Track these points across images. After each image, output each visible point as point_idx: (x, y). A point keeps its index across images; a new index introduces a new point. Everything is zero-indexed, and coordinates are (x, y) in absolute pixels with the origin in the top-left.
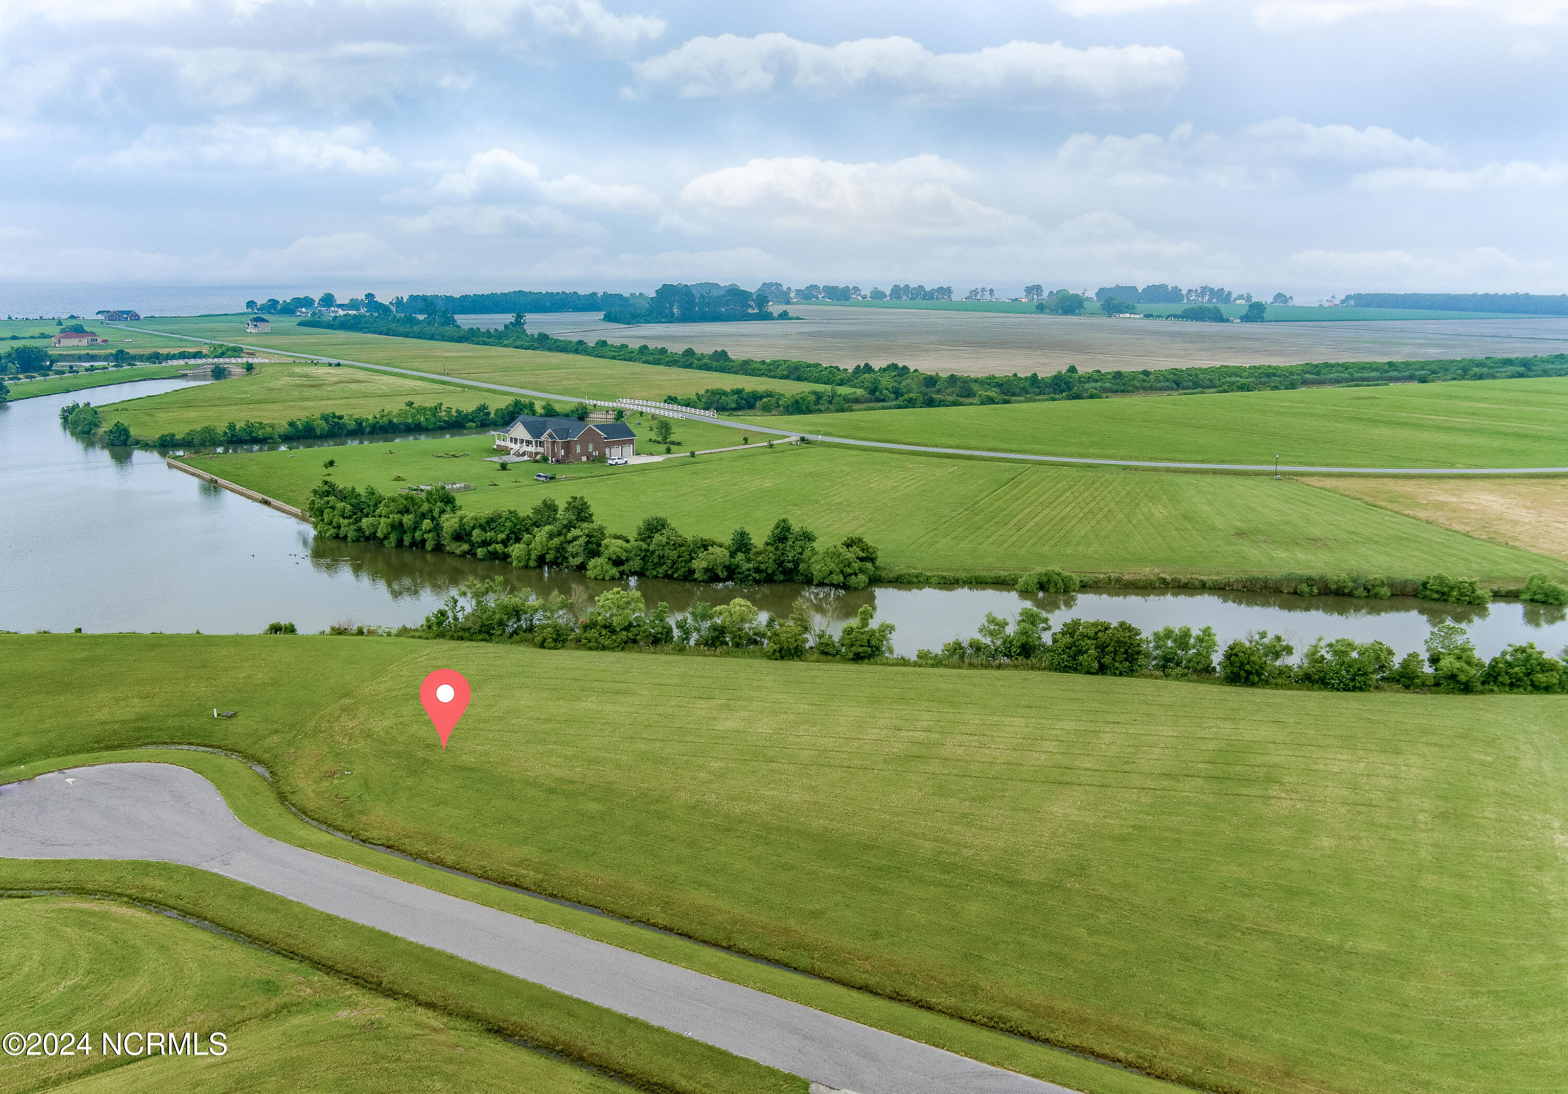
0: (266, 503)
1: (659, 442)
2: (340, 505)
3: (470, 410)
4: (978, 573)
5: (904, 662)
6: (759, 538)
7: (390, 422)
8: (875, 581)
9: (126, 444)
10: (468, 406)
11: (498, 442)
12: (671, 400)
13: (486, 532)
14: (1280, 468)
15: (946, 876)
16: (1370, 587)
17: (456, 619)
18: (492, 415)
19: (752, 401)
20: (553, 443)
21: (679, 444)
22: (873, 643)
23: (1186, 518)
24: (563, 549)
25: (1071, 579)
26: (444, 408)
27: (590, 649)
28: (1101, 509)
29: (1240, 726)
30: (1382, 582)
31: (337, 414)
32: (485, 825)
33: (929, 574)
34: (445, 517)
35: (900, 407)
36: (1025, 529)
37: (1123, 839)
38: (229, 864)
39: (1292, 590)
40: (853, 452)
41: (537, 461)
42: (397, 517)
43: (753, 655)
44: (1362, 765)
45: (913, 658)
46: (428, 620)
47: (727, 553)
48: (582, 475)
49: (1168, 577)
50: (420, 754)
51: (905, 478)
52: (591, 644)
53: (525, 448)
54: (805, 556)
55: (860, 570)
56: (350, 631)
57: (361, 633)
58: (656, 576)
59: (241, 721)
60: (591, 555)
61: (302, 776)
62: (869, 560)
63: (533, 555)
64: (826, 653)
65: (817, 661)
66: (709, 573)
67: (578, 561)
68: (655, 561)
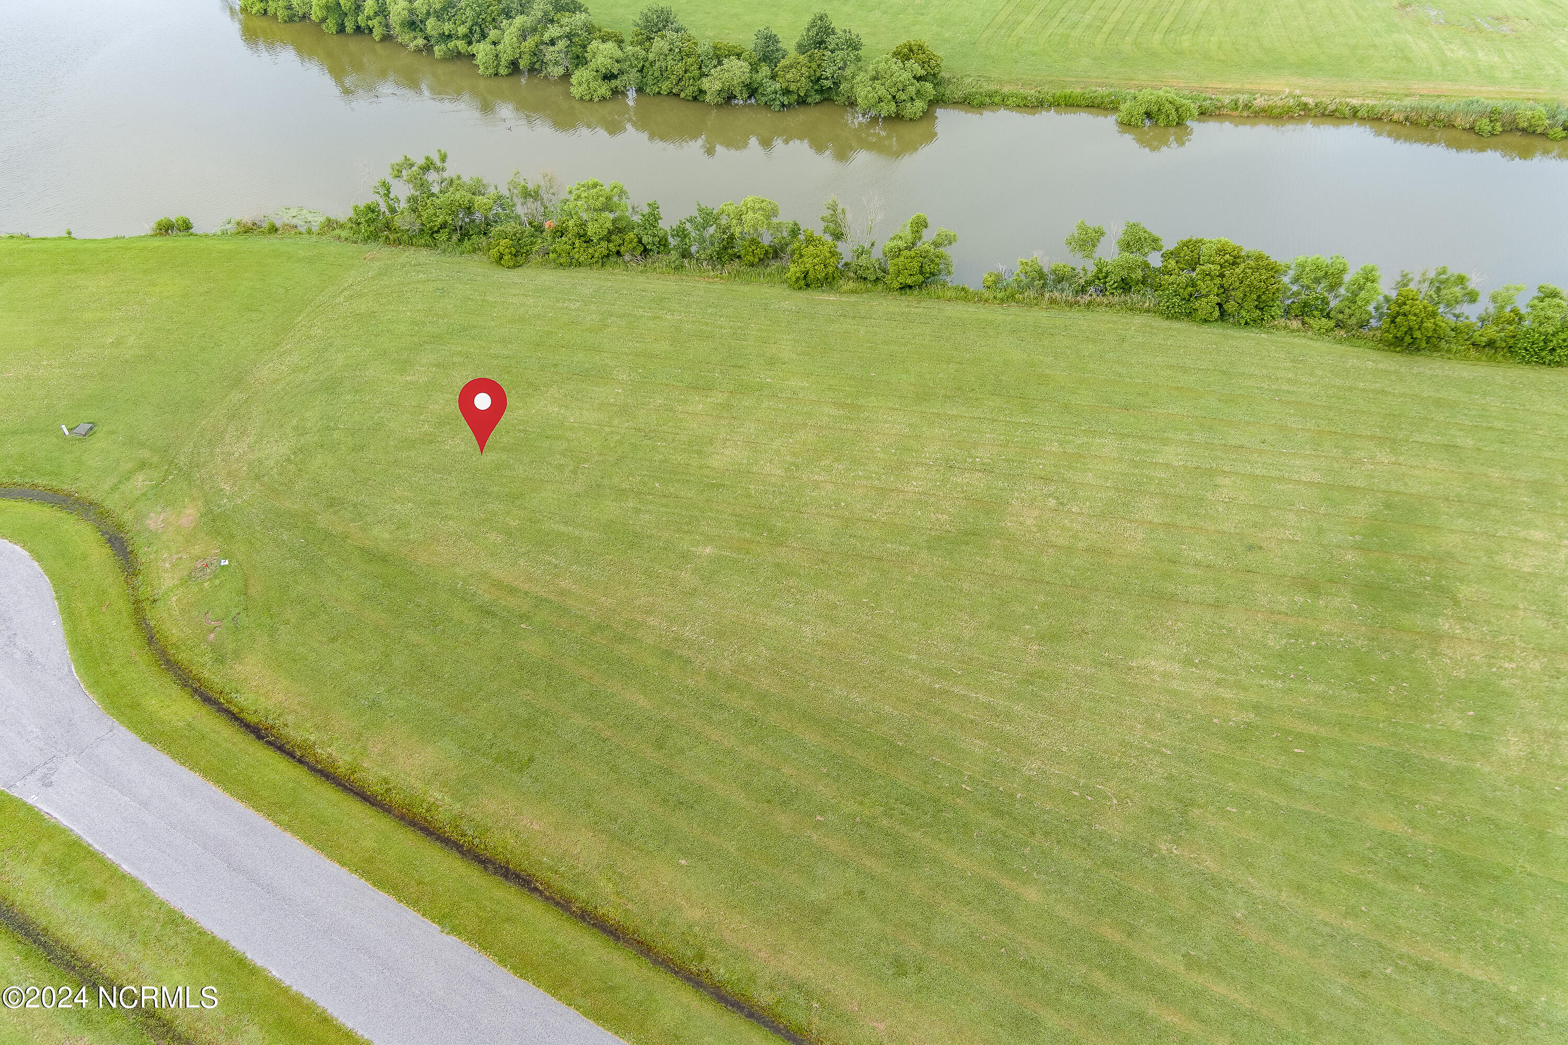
5: (965, 295)
6: (792, 38)
8: (938, 103)
13: (443, 22)
17: (392, 211)
22: (927, 269)
24: (540, 51)
25: (1186, 106)
27: (561, 265)
29: (1401, 459)
33: (1006, 90)
38: (51, 784)
39: (1467, 126)
43: (771, 281)
45: (978, 287)
46: (355, 216)
47: (744, 66)
49: (1311, 102)
52: (562, 261)
54: (848, 72)
55: (917, 92)
56: (260, 227)
57: (274, 230)
58: (659, 93)
59: (99, 442)
60: (576, 61)
61: (167, 565)
62: (931, 76)
63: (503, 60)
64: (865, 279)
65: (853, 292)
66: (725, 95)
67: (560, 70)
68: (656, 74)
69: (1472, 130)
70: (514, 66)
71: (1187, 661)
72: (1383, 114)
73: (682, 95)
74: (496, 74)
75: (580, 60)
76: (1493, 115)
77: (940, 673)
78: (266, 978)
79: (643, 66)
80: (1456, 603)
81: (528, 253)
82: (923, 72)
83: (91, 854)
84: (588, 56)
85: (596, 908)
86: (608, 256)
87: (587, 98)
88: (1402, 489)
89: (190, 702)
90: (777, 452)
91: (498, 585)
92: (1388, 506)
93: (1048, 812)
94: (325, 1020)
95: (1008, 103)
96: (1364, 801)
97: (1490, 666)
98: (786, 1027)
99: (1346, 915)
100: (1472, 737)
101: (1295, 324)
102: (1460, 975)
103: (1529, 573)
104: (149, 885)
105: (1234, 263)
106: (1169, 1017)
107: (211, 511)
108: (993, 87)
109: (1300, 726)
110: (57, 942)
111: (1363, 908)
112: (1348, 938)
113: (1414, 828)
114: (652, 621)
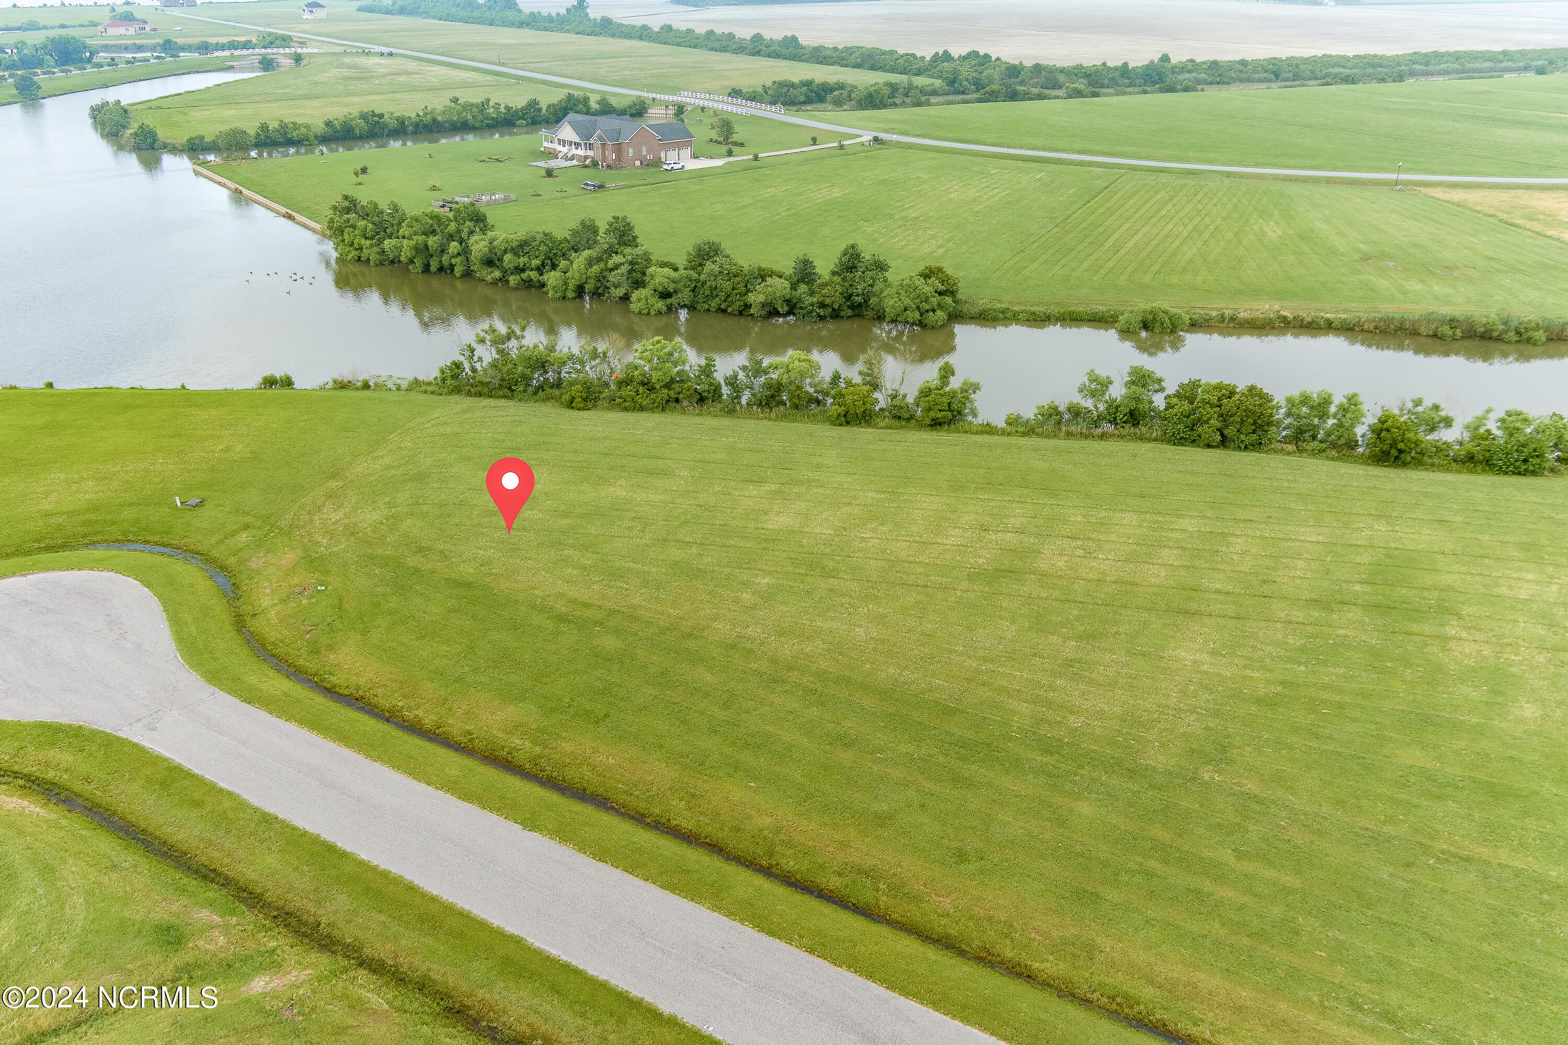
0: (290, 217)
1: (720, 143)
2: (361, 223)
3: (519, 107)
4: (1072, 309)
5: (989, 429)
6: (824, 267)
7: (434, 120)
8: (956, 317)
9: (153, 148)
10: (518, 101)
11: (545, 144)
12: (736, 93)
13: (519, 258)
14: (1404, 177)
15: (1048, 759)
16: (1523, 331)
17: (474, 370)
18: (544, 111)
19: (823, 94)
20: (604, 145)
21: (742, 145)
22: (954, 406)
23: (1301, 237)
24: (604, 277)
25: (1180, 318)
26: (491, 104)
27: (626, 409)
28: (1207, 226)
29: (1398, 528)
30: (1538, 325)
31: (376, 112)
32: (475, 671)
33: (1016, 308)
34: (473, 239)
35: (980, 101)
36: (1123, 251)
37: (1269, 702)
38: (155, 729)
39: (1431, 333)
40: (931, 155)
41: (586, 167)
42: (421, 238)
43: (813, 419)
44: (1554, 588)
45: (1001, 424)
46: (443, 372)
47: (787, 284)
48: (634, 182)
49: (1289, 315)
50: (412, 561)
51: (988, 187)
52: (627, 404)
53: (574, 151)
54: (876, 288)
55: (939, 305)
56: (354, 385)
57: (366, 386)
58: (708, 310)
59: (207, 512)
60: (635, 286)
61: (267, 591)
62: (950, 292)
63: (570, 285)
64: (899, 418)
65: (888, 428)
66: (767, 309)
67: (620, 292)
68: (707, 293)
69: (1435, 335)
70: (580, 291)
71: (1214, 653)
72: (1355, 325)
73: (730, 310)
74: (564, 298)
75: (638, 284)
76: (1453, 322)
77: (985, 660)
78: (355, 860)
79: (696, 286)
80: (1460, 617)
81: (596, 399)
82: (943, 288)
83: (189, 775)
84: (647, 279)
85: (669, 820)
86: (667, 402)
87: (645, 311)
88: (1400, 546)
89: (286, 680)
90: (827, 520)
91: (574, 601)
92: (1387, 556)
93: (1094, 751)
94: (411, 888)
95: (1019, 317)
96: (1391, 745)
97: (1499, 658)
98: (854, 905)
99: (1384, 823)
100: (1487, 703)
101: (1291, 448)
102: (1500, 864)
103: (1525, 599)
104: (245, 796)
105: (1230, 398)
106: (1225, 892)
107: (310, 556)
108: (1004, 306)
109: (1324, 695)
110: (156, 838)
111: (1401, 817)
112: (1389, 839)
113: (1442, 763)
114: (716, 624)
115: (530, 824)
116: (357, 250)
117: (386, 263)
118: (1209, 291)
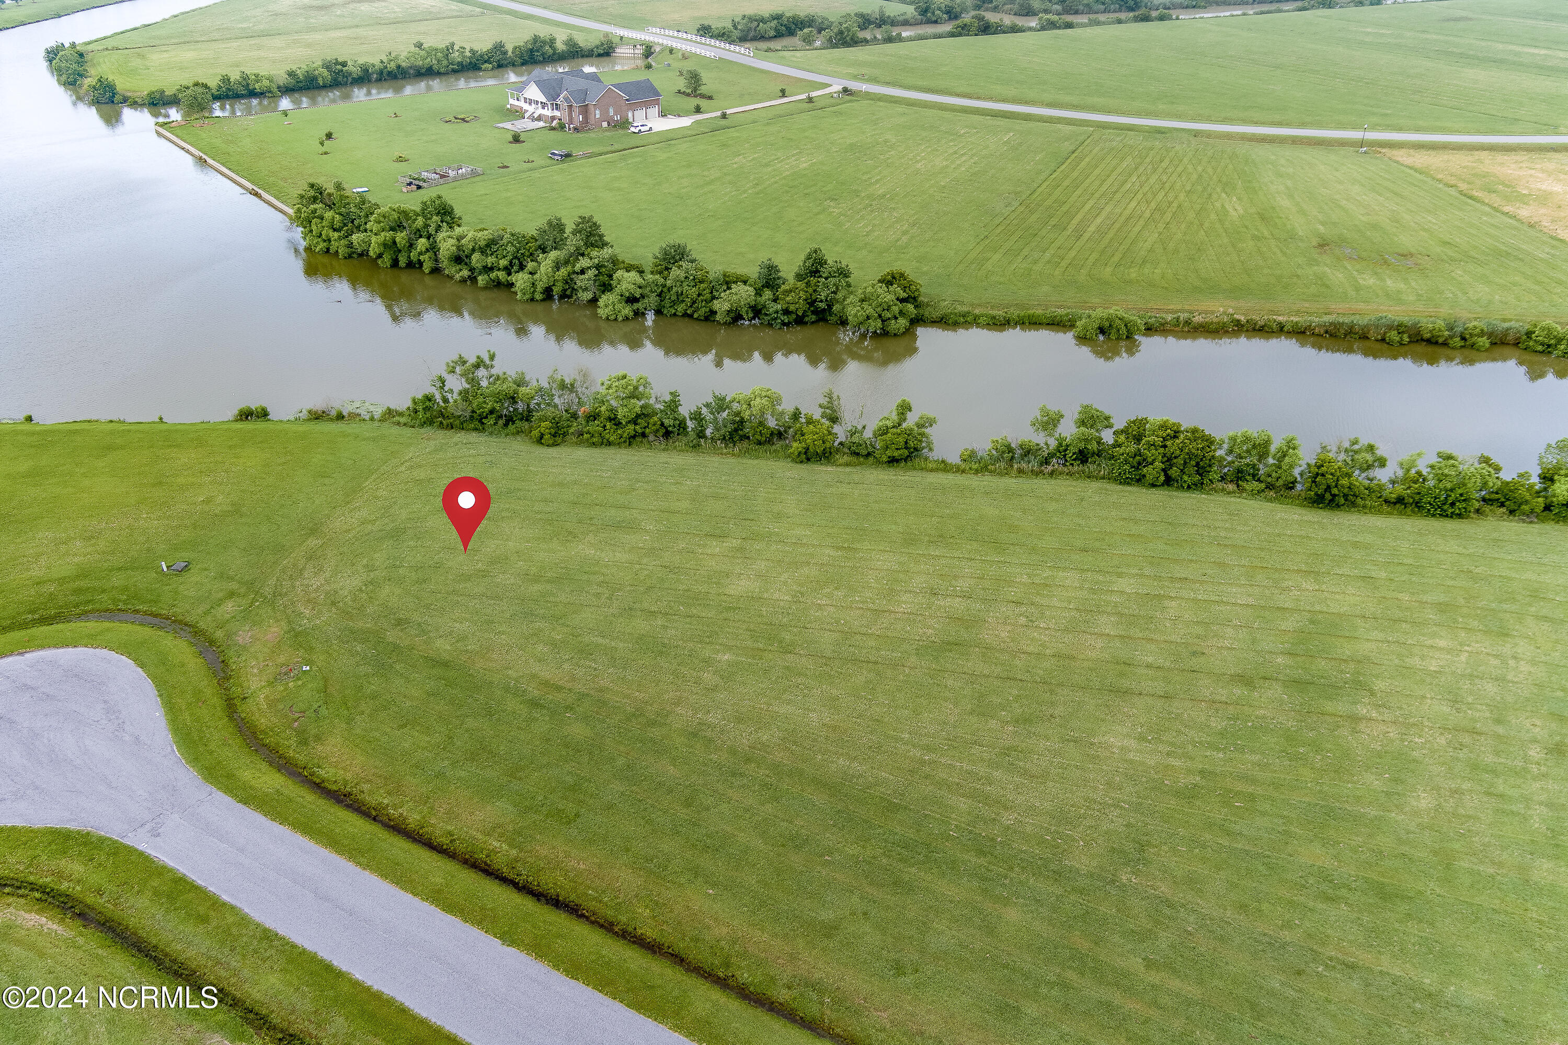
0: (256, 194)
1: (688, 95)
2: (329, 215)
3: (485, 50)
4: (1031, 312)
5: (944, 467)
6: (789, 271)
7: (399, 67)
8: (917, 321)
9: (113, 102)
10: (483, 45)
11: (511, 101)
12: (705, 31)
13: (487, 256)
14: (1370, 135)
15: (982, 861)
16: (1468, 336)
17: (446, 400)
18: (510, 53)
19: (793, 27)
20: (570, 107)
21: (710, 98)
22: (911, 444)
23: (1263, 218)
24: (572, 280)
25: (1135, 325)
26: (456, 48)
27: (594, 444)
28: (1170, 203)
29: (1324, 587)
30: (1482, 330)
31: (340, 60)
32: (454, 764)
33: (977, 311)
34: (441, 236)
35: (952, 35)
36: (1087, 236)
37: (1189, 795)
38: (159, 835)
39: (1379, 337)
40: (901, 109)
41: (553, 129)
42: (389, 235)
43: (776, 455)
44: (1464, 657)
45: (954, 459)
46: (414, 401)
47: (752, 290)
48: (601, 149)
49: (1242, 319)
50: (392, 636)
51: (955, 153)
52: (594, 440)
53: (540, 111)
54: (840, 295)
55: (901, 312)
56: (328, 415)
57: (340, 417)
58: (675, 314)
59: (193, 577)
60: (602, 288)
61: (255, 671)
62: (911, 299)
63: (538, 287)
64: (858, 454)
65: (847, 465)
66: (732, 315)
67: (588, 295)
68: (673, 298)
69: (1383, 340)
70: (548, 293)
71: (1142, 738)
72: (1306, 328)
73: (696, 316)
74: (532, 300)
75: (606, 287)
76: (1400, 328)
77: (928, 749)
78: (350, 980)
79: (662, 291)
80: (1372, 693)
81: (565, 434)
82: (905, 295)
83: (195, 888)
84: (614, 283)
85: (635, 929)
86: (634, 437)
87: (613, 317)
88: (1325, 609)
89: (278, 775)
90: (785, 583)
91: (546, 684)
92: (1312, 622)
93: (1025, 852)
94: (403, 1011)
95: (980, 321)
96: (1295, 842)
97: (1402, 740)
98: (802, 1018)
99: (1282, 927)
100: (1387, 794)
101: (1231, 487)
102: (1381, 972)
103: (1435, 671)
104: (246, 910)
105: (1175, 437)
106: (1131, 1005)
107: (294, 630)
108: (965, 309)
109: (1240, 786)
110: (166, 955)
111: (1297, 922)
112: (1283, 946)
113: (1340, 861)
114: (679, 710)
115: (509, 937)
116: (325, 241)
117: (355, 256)
118: (1166, 288)
